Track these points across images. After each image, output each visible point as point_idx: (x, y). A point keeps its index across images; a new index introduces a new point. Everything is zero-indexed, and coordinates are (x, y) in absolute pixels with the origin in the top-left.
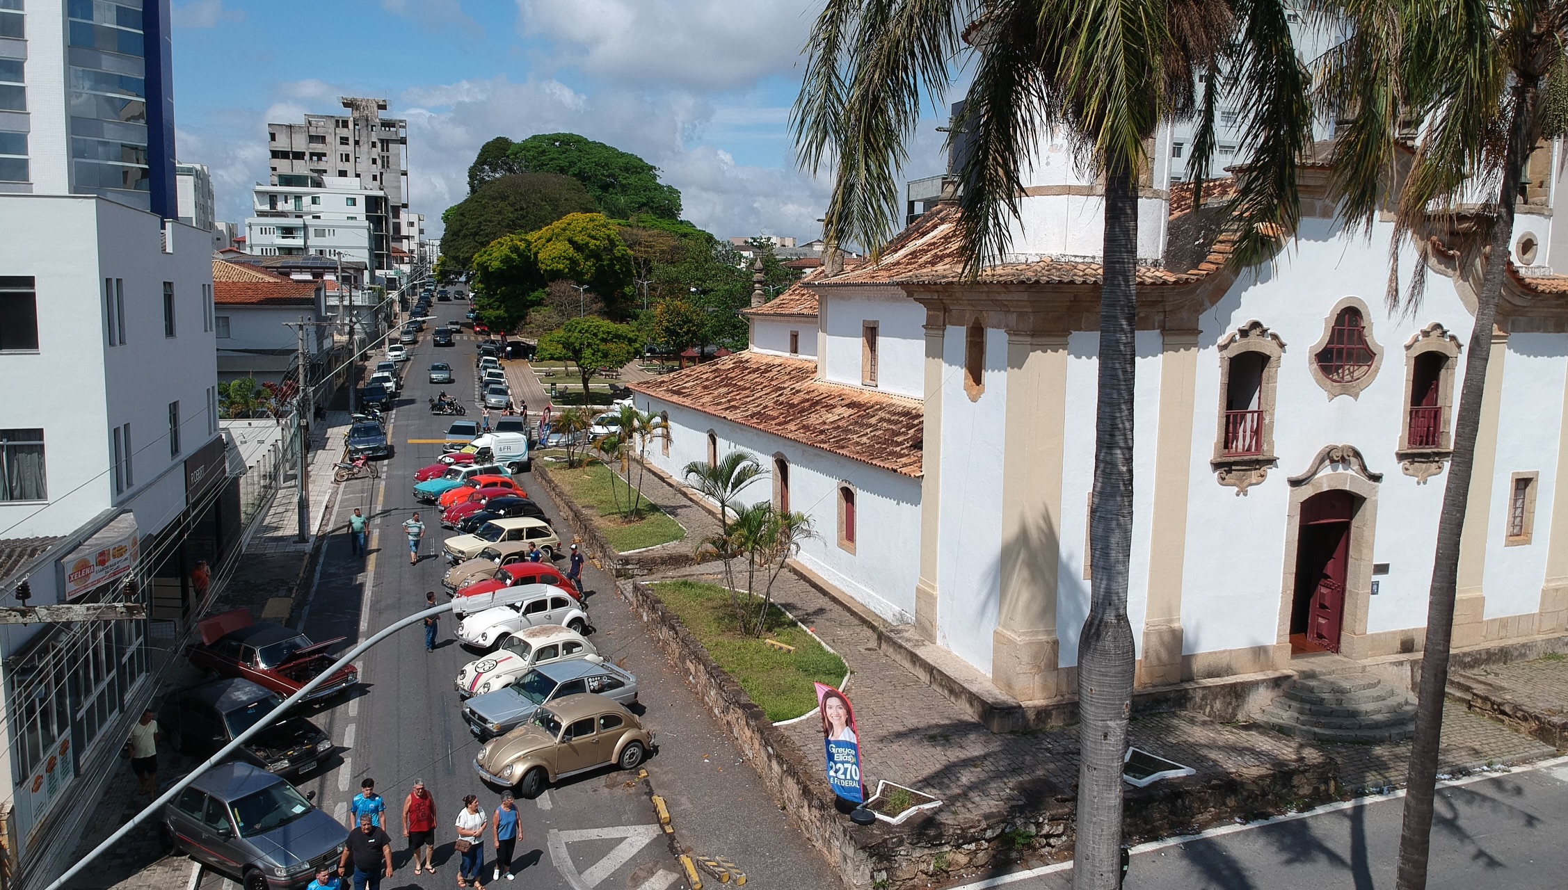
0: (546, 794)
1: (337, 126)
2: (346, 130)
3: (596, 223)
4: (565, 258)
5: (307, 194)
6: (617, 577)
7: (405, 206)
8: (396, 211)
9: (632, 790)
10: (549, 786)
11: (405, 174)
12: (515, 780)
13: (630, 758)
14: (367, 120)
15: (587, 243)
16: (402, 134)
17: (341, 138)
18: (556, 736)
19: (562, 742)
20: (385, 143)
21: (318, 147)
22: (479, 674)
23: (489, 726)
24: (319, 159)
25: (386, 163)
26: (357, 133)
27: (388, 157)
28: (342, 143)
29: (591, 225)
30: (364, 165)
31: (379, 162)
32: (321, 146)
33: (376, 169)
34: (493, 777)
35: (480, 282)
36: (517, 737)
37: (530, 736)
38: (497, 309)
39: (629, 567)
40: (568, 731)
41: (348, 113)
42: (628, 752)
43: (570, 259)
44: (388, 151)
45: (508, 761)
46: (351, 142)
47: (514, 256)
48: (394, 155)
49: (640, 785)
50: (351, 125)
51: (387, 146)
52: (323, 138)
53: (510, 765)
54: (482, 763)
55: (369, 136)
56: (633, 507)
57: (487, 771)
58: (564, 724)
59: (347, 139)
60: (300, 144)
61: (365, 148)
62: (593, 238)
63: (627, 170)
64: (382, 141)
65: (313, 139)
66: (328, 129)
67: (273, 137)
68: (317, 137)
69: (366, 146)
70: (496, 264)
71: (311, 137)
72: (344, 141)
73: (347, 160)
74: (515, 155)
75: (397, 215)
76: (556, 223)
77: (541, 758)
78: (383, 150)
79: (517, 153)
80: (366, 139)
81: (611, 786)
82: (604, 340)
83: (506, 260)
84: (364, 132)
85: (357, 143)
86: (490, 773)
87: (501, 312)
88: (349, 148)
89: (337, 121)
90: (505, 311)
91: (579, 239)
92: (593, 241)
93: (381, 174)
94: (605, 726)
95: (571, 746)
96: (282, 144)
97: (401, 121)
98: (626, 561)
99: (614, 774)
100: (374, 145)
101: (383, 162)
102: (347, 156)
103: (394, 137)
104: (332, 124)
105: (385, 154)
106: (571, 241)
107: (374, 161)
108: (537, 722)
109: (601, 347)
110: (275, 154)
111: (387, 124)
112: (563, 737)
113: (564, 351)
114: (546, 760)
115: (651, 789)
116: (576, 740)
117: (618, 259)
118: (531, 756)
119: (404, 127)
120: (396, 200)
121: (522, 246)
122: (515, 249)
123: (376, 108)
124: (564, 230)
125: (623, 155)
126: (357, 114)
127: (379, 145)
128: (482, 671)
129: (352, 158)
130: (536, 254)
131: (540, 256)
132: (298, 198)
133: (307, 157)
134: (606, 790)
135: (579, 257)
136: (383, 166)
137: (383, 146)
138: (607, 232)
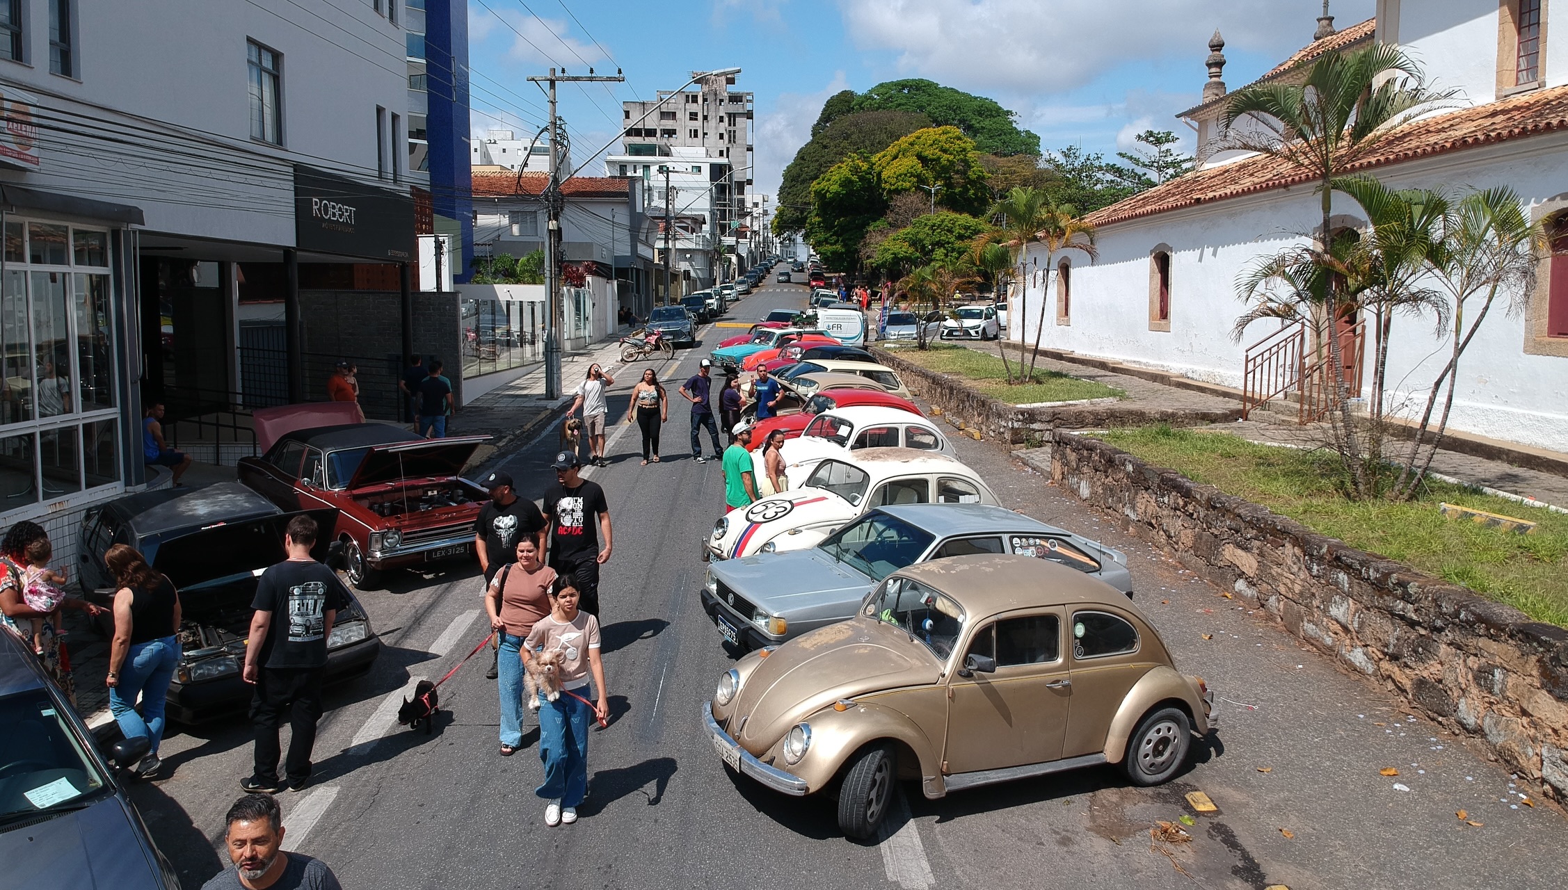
0: (910, 833)
1: (687, 101)
2: (695, 105)
3: (950, 135)
4: (912, 175)
5: (654, 163)
6: (1014, 442)
7: (750, 182)
8: (741, 186)
9: (1185, 855)
10: (922, 807)
11: (750, 149)
12: (816, 776)
13: (1157, 752)
14: (716, 94)
15: (939, 158)
16: (749, 107)
17: (691, 114)
18: (943, 654)
19: (964, 673)
20: (732, 117)
21: (669, 124)
22: (753, 526)
23: (760, 623)
24: (670, 136)
25: (732, 138)
26: (705, 107)
27: (734, 132)
28: (691, 119)
29: (943, 138)
30: (712, 137)
31: (726, 137)
32: (671, 122)
33: (723, 145)
34: (748, 760)
35: (817, 215)
36: (828, 647)
37: (864, 648)
38: (835, 244)
39: (1035, 426)
40: (980, 643)
41: (698, 89)
42: (1152, 735)
43: (918, 176)
44: (734, 125)
45: (796, 712)
46: (700, 117)
47: (855, 178)
48: (741, 129)
49: (1203, 840)
50: (700, 100)
51: (734, 120)
52: (674, 114)
53: (803, 727)
54: (725, 713)
55: (717, 110)
56: (1027, 372)
57: (737, 740)
58: (970, 622)
59: (696, 114)
60: (652, 122)
61: (713, 122)
62: (945, 151)
63: (980, 114)
64: (729, 115)
65: (664, 115)
66: (678, 104)
67: (627, 116)
68: (668, 113)
69: (714, 120)
70: (835, 188)
71: (662, 113)
72: (693, 116)
73: (696, 136)
74: (860, 105)
75: (741, 192)
76: (903, 139)
77: (895, 712)
78: (730, 125)
79: (862, 102)
80: (714, 114)
81: (1115, 831)
82: (961, 237)
83: (846, 183)
84: (712, 107)
85: (705, 118)
86: (744, 746)
87: (839, 247)
88: (697, 124)
89: (687, 97)
90: (842, 246)
91: (928, 153)
92: (946, 156)
93: (728, 149)
94: (1090, 645)
95: (991, 692)
96: (635, 120)
97: (749, 94)
98: (1031, 416)
99: (1109, 795)
100: (721, 119)
101: (730, 137)
102: (696, 131)
103: (741, 111)
104: (682, 99)
105: (732, 128)
106: (920, 157)
107: (721, 136)
108: (885, 615)
109: (956, 246)
110: (629, 133)
111: (735, 99)
112: (966, 660)
113: (911, 250)
114: (912, 723)
115: (1246, 856)
116: (1007, 676)
117: (972, 182)
118: (868, 705)
119: (751, 101)
120: (741, 176)
121: (865, 166)
122: (855, 170)
123: (724, 82)
124: (912, 144)
125: (976, 98)
126: (706, 88)
127: (726, 119)
128: (759, 518)
129: (700, 134)
130: (879, 174)
131: (883, 174)
132: (646, 167)
133: (658, 134)
134: (1101, 845)
135: (929, 175)
136: (730, 141)
137: (730, 120)
138: (963, 145)
